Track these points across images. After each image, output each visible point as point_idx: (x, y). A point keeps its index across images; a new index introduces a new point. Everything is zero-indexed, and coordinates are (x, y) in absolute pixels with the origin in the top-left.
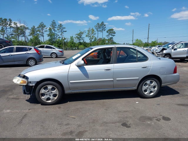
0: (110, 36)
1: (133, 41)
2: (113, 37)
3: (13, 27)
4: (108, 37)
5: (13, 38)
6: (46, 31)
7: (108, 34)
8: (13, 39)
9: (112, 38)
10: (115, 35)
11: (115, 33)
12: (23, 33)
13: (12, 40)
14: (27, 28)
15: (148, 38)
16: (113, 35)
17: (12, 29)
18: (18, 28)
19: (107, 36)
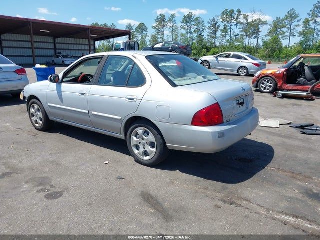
3: (242, 23)
5: (238, 41)
6: (299, 26)
8: (239, 44)
12: (256, 32)
13: (237, 44)
14: (265, 23)
17: (239, 27)
18: (248, 24)
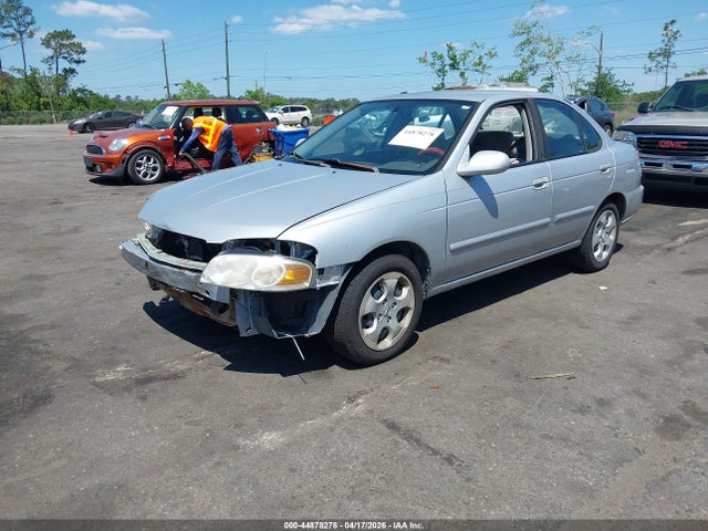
0: (64, 64)
1: (167, 87)
2: (74, 66)
4: (54, 66)
7: (50, 52)
9: (72, 71)
10: (82, 57)
11: (83, 52)
15: (227, 78)
16: (75, 57)
19: (45, 61)
